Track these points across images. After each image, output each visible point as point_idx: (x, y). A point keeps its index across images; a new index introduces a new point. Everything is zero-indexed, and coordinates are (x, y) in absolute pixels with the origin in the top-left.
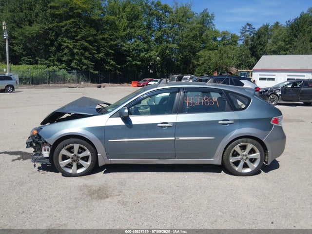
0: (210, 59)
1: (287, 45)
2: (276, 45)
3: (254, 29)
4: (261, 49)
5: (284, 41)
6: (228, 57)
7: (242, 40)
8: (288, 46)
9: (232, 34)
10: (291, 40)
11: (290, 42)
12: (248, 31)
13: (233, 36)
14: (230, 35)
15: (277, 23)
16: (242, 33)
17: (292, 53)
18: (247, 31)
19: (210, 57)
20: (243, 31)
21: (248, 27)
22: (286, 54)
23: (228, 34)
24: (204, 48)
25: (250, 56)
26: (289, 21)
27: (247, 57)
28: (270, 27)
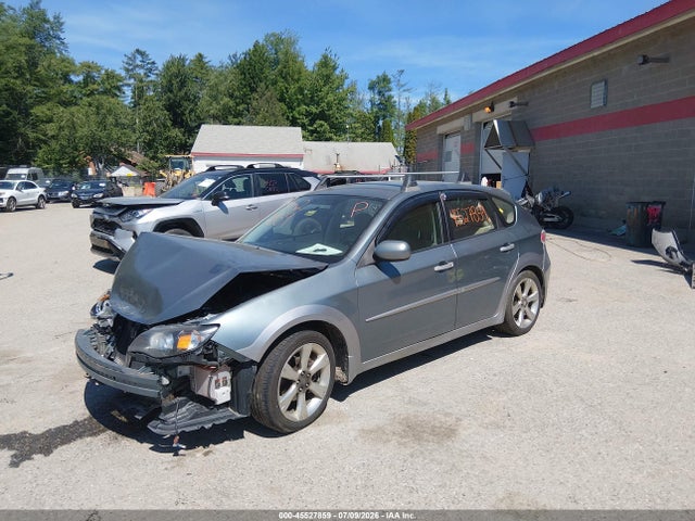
0: (73, 127)
1: (237, 105)
2: (218, 103)
3: (153, 63)
4: (192, 111)
5: (231, 96)
6: (117, 125)
7: (129, 85)
8: (241, 108)
9: (106, 71)
10: (245, 95)
11: (244, 99)
12: (142, 67)
13: (110, 76)
14: (103, 72)
15: (200, 55)
16: (127, 70)
17: (251, 123)
18: (137, 66)
19: (73, 123)
20: (130, 65)
21: (139, 58)
22: (238, 124)
23: (98, 69)
24: (48, 99)
25: (169, 123)
26: (235, 56)
27: (165, 126)
28: (188, 62)
